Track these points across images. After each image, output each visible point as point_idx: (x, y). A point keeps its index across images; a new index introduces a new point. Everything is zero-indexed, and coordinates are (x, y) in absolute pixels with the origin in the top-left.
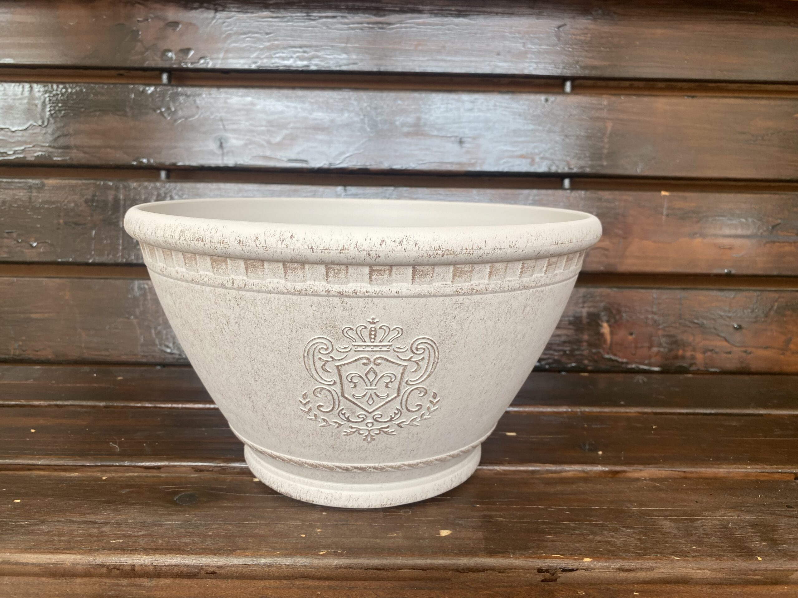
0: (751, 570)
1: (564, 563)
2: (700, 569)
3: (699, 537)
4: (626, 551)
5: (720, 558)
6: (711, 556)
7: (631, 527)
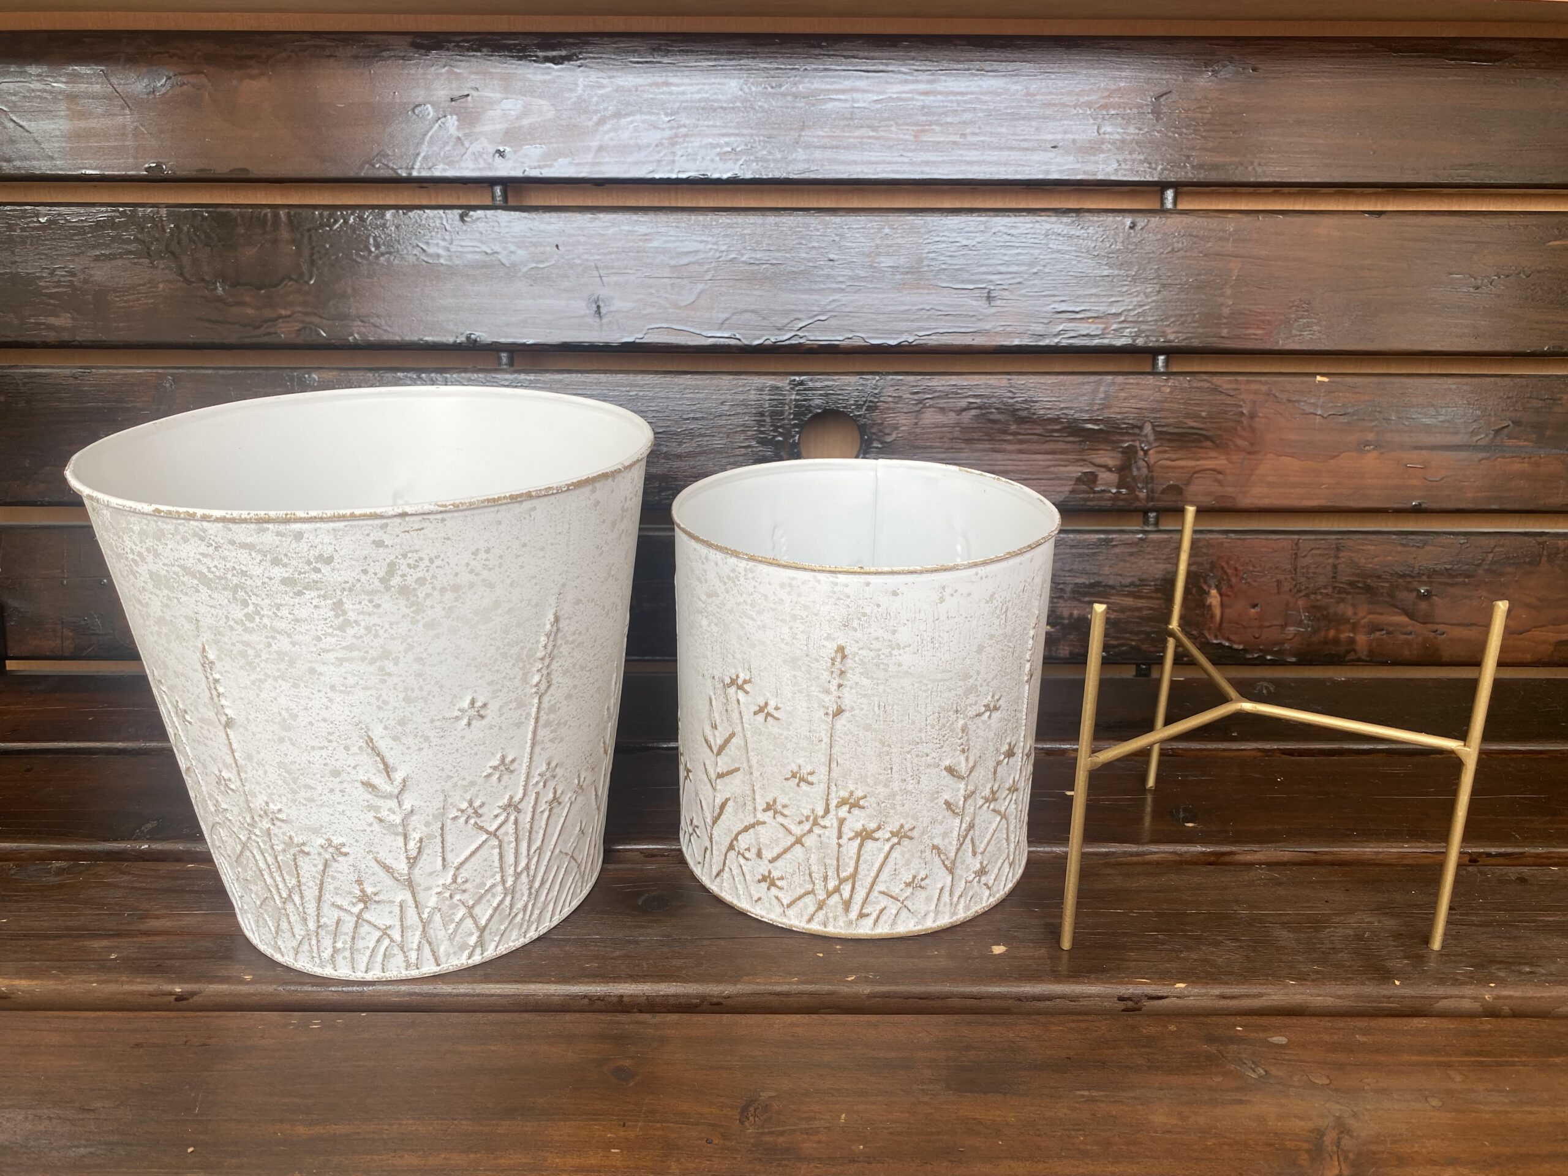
0: (1384, 997)
1: (1151, 990)
2: (1319, 995)
3: (1323, 953)
4: (1231, 973)
5: (1347, 981)
6: (1336, 979)
7: (1237, 940)
